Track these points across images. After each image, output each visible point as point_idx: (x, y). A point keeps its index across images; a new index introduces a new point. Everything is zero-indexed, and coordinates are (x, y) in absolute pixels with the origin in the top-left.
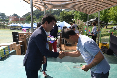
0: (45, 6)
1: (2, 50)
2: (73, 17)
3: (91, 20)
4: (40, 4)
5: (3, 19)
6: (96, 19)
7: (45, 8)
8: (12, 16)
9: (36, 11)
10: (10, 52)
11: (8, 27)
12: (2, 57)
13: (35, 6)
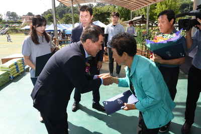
1: (12, 66)
2: (108, 14)
3: (135, 19)
5: (14, 20)
11: (21, 32)
12: (14, 76)
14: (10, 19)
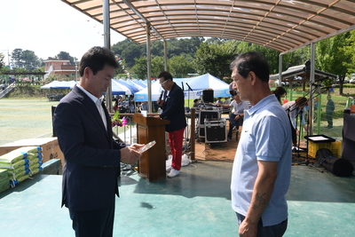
0: (149, 28)
1: (18, 159)
3: (291, 70)
4: (134, 22)
5: (28, 68)
6: (304, 66)
7: (149, 34)
8: (56, 59)
9: (126, 44)
10: (43, 166)
11: (42, 93)
12: (19, 180)
13: (120, 30)
14: (20, 64)
